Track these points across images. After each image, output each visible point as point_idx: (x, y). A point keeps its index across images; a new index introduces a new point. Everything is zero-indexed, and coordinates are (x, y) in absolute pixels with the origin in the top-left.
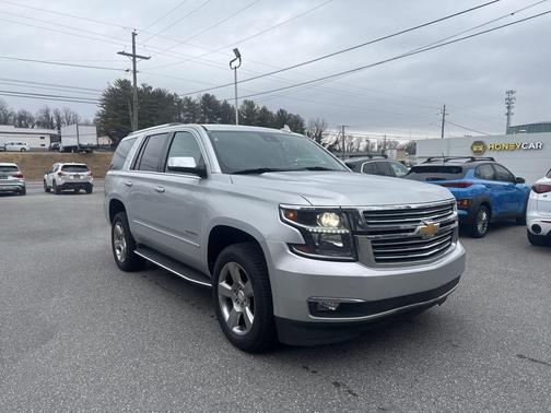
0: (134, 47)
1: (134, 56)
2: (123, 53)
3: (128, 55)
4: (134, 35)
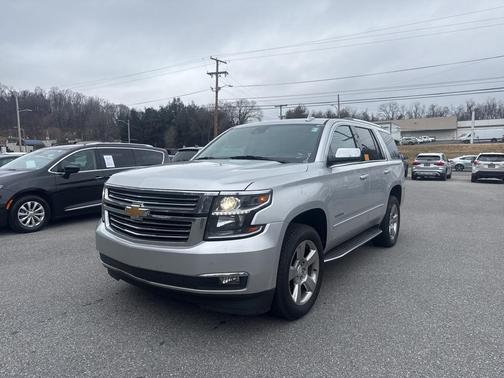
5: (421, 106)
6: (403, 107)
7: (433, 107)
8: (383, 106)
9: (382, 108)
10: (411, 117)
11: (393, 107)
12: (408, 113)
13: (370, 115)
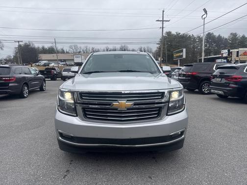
0: (163, 17)
1: (163, 21)
2: (158, 21)
3: (160, 21)
4: (163, 11)
5: (88, 47)
6: (80, 48)
7: (93, 48)
8: (71, 46)
9: (71, 47)
10: (84, 52)
11: (76, 47)
12: (83, 50)
13: (65, 50)
